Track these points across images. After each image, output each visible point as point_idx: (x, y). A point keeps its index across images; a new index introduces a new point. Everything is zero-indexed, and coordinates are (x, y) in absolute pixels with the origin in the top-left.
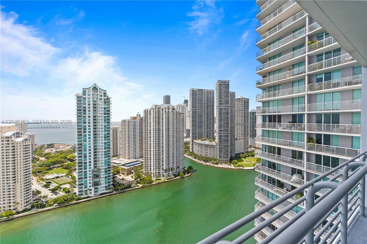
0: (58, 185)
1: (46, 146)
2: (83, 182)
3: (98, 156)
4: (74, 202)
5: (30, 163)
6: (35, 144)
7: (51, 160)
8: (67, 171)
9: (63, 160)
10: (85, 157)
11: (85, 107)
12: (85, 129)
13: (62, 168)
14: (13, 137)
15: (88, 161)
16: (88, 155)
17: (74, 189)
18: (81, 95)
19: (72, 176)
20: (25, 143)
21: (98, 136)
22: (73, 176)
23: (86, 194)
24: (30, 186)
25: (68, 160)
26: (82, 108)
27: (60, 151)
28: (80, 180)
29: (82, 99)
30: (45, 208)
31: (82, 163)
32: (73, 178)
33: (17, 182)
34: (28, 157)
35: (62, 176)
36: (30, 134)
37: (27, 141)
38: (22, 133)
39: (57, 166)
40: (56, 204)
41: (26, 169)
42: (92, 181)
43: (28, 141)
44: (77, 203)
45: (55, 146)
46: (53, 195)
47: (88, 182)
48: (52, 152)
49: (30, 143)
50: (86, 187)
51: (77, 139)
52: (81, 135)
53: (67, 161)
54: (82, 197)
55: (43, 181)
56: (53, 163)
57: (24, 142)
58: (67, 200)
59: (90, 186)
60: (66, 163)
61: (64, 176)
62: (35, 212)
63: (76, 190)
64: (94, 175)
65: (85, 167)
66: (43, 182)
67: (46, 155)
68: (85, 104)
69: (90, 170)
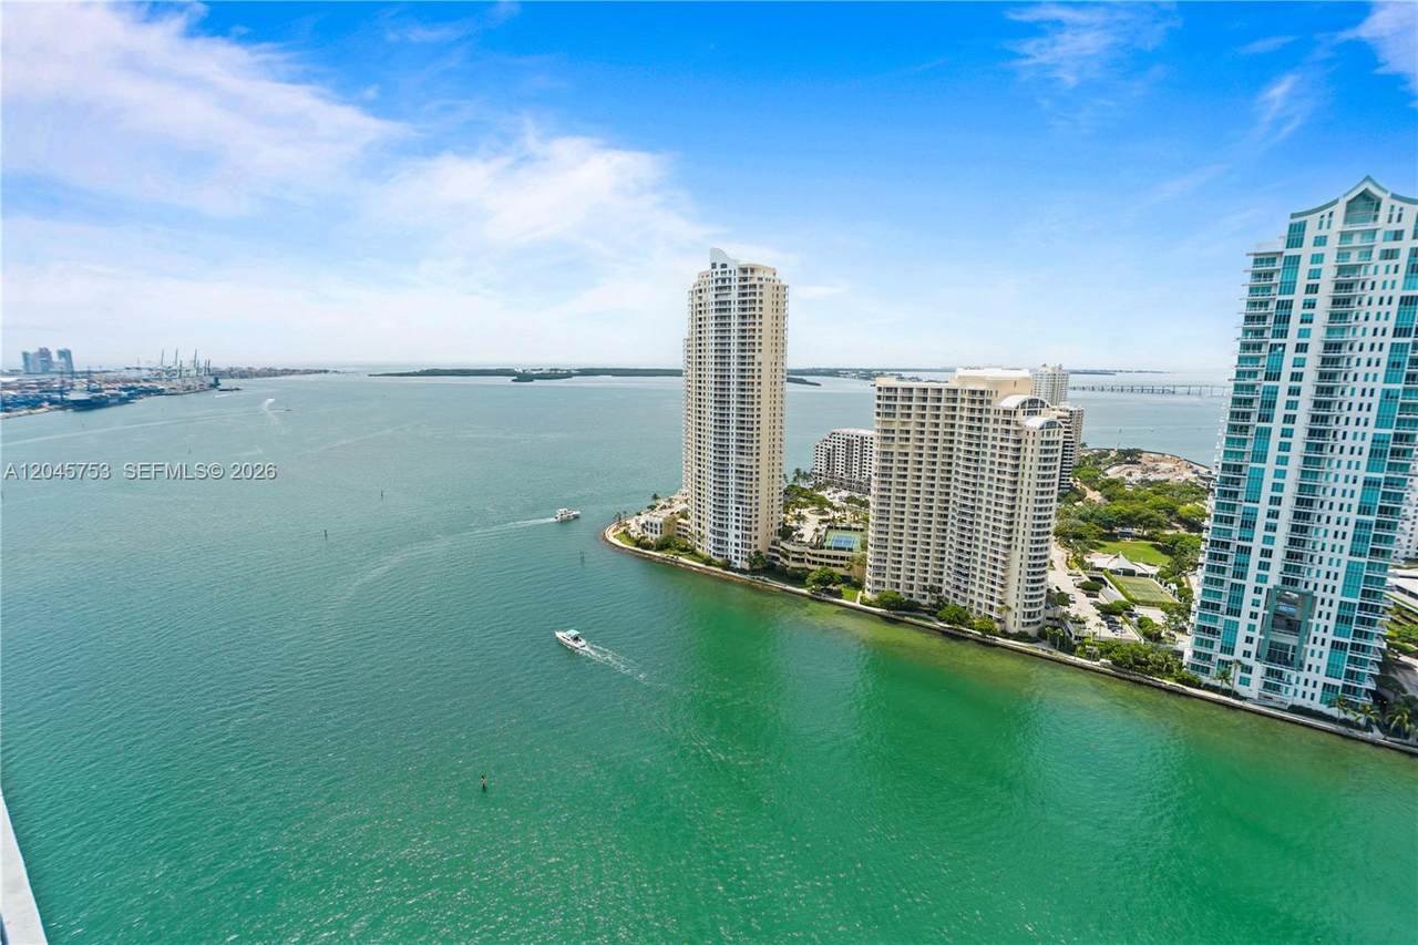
0: (1123, 599)
1: (1113, 454)
2: (1219, 626)
3: (1311, 537)
4: (1168, 682)
5: (1051, 500)
6: (1082, 442)
7: (1118, 507)
8: (1166, 560)
9: (1162, 516)
10: (1248, 524)
11: (1288, 305)
12: (1270, 404)
13: (1152, 546)
14: (1021, 411)
15: (1257, 545)
16: (1262, 520)
17: (1179, 636)
18: (1280, 250)
19: (1180, 585)
20: (1048, 433)
21: (1332, 442)
22: (1186, 586)
23: (1225, 676)
24: (1044, 572)
25: (1181, 520)
26: (1272, 306)
27: (1156, 482)
28: (1208, 612)
29: (1279, 264)
30: (1073, 658)
31: (1228, 548)
32: (1185, 594)
33: (1013, 547)
34: (1048, 481)
35: (1146, 576)
36: (1072, 409)
37: (1052, 430)
38: (1042, 403)
39: (1135, 531)
40: (1107, 658)
41: (1041, 520)
42: (1262, 637)
43: (1057, 430)
44: (1180, 691)
45: (1145, 459)
46: (1101, 625)
47: (1242, 633)
48: (1131, 479)
49: (1061, 438)
50: (1228, 649)
51: (1224, 442)
52: (1245, 429)
53: (1175, 525)
54: (1205, 679)
55: (1083, 569)
56: (1123, 518)
57: (1045, 430)
58: (1146, 664)
59: (1247, 654)
60: (1169, 532)
61: (1152, 575)
62: (1045, 654)
63: (1186, 644)
64: (1278, 615)
65: (1241, 569)
66: (1081, 572)
67: (1106, 487)
68: (1289, 287)
69: (1259, 585)
